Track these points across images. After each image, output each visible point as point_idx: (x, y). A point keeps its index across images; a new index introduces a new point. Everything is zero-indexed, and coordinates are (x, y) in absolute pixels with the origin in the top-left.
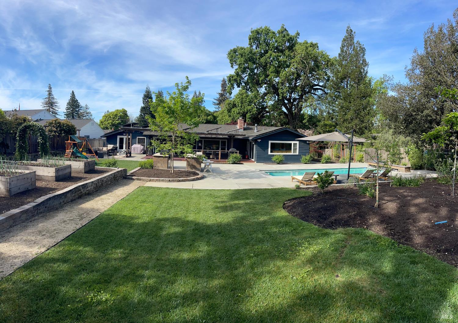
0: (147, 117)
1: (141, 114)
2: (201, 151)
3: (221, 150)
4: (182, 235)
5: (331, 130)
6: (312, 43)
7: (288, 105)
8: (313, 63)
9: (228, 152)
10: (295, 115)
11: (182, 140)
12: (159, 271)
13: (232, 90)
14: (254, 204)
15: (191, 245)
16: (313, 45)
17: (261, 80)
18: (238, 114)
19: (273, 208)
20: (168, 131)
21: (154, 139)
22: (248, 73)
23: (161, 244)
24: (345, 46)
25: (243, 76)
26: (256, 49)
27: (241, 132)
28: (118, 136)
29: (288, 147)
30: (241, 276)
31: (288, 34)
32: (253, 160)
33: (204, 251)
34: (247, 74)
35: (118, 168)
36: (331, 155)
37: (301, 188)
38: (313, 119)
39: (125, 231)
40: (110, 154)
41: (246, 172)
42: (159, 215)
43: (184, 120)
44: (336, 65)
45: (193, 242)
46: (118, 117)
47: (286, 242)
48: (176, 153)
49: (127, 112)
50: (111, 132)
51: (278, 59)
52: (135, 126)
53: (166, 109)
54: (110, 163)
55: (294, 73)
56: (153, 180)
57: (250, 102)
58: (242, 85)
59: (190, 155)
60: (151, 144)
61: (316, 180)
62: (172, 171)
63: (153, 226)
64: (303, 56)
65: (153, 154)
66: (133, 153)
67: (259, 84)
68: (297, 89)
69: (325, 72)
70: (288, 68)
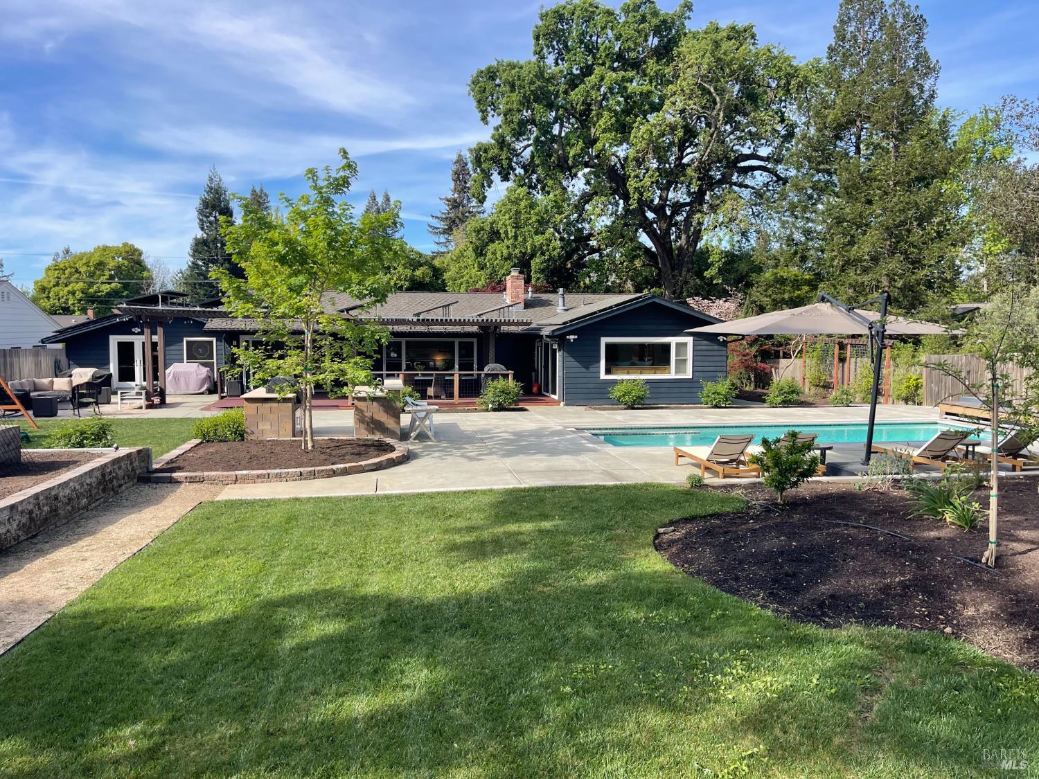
0: (214, 273)
1: (193, 263)
2: (398, 375)
3: (460, 370)
4: (347, 643)
5: (799, 296)
6: (733, 28)
7: (655, 226)
8: (737, 88)
9: (479, 375)
10: (678, 255)
11: (337, 345)
12: (274, 768)
13: (487, 188)
14: (565, 533)
15: (376, 671)
16: (737, 32)
17: (574, 156)
18: (506, 259)
19: (624, 547)
20: (291, 317)
21: (244, 343)
22: (532, 137)
23: (279, 682)
24: (849, 18)
25: (519, 146)
26: (557, 64)
27: (518, 314)
28: (111, 337)
29: (660, 356)
30: (537, 754)
31: (655, 12)
32: (555, 397)
33: (418, 685)
34: (529, 139)
35: (117, 448)
36: (799, 379)
37: (707, 486)
38: (736, 265)
39: (151, 660)
40: (85, 400)
41: (538, 434)
42: (269, 590)
43: (341, 282)
44: (818, 86)
45: (382, 660)
46: (110, 270)
47: (671, 653)
48: (318, 386)
49: (140, 254)
50: (83, 325)
51: (625, 88)
52: (175, 300)
53: (280, 247)
54: (82, 434)
55: (676, 126)
56: (245, 479)
57: (543, 223)
58: (517, 172)
59: (364, 391)
60: (233, 360)
61: (757, 460)
62: (310, 445)
63: (251, 626)
64: (703, 72)
65: (243, 393)
66: (173, 392)
67: (566, 168)
68: (684, 175)
69: (777, 113)
70: (655, 114)
